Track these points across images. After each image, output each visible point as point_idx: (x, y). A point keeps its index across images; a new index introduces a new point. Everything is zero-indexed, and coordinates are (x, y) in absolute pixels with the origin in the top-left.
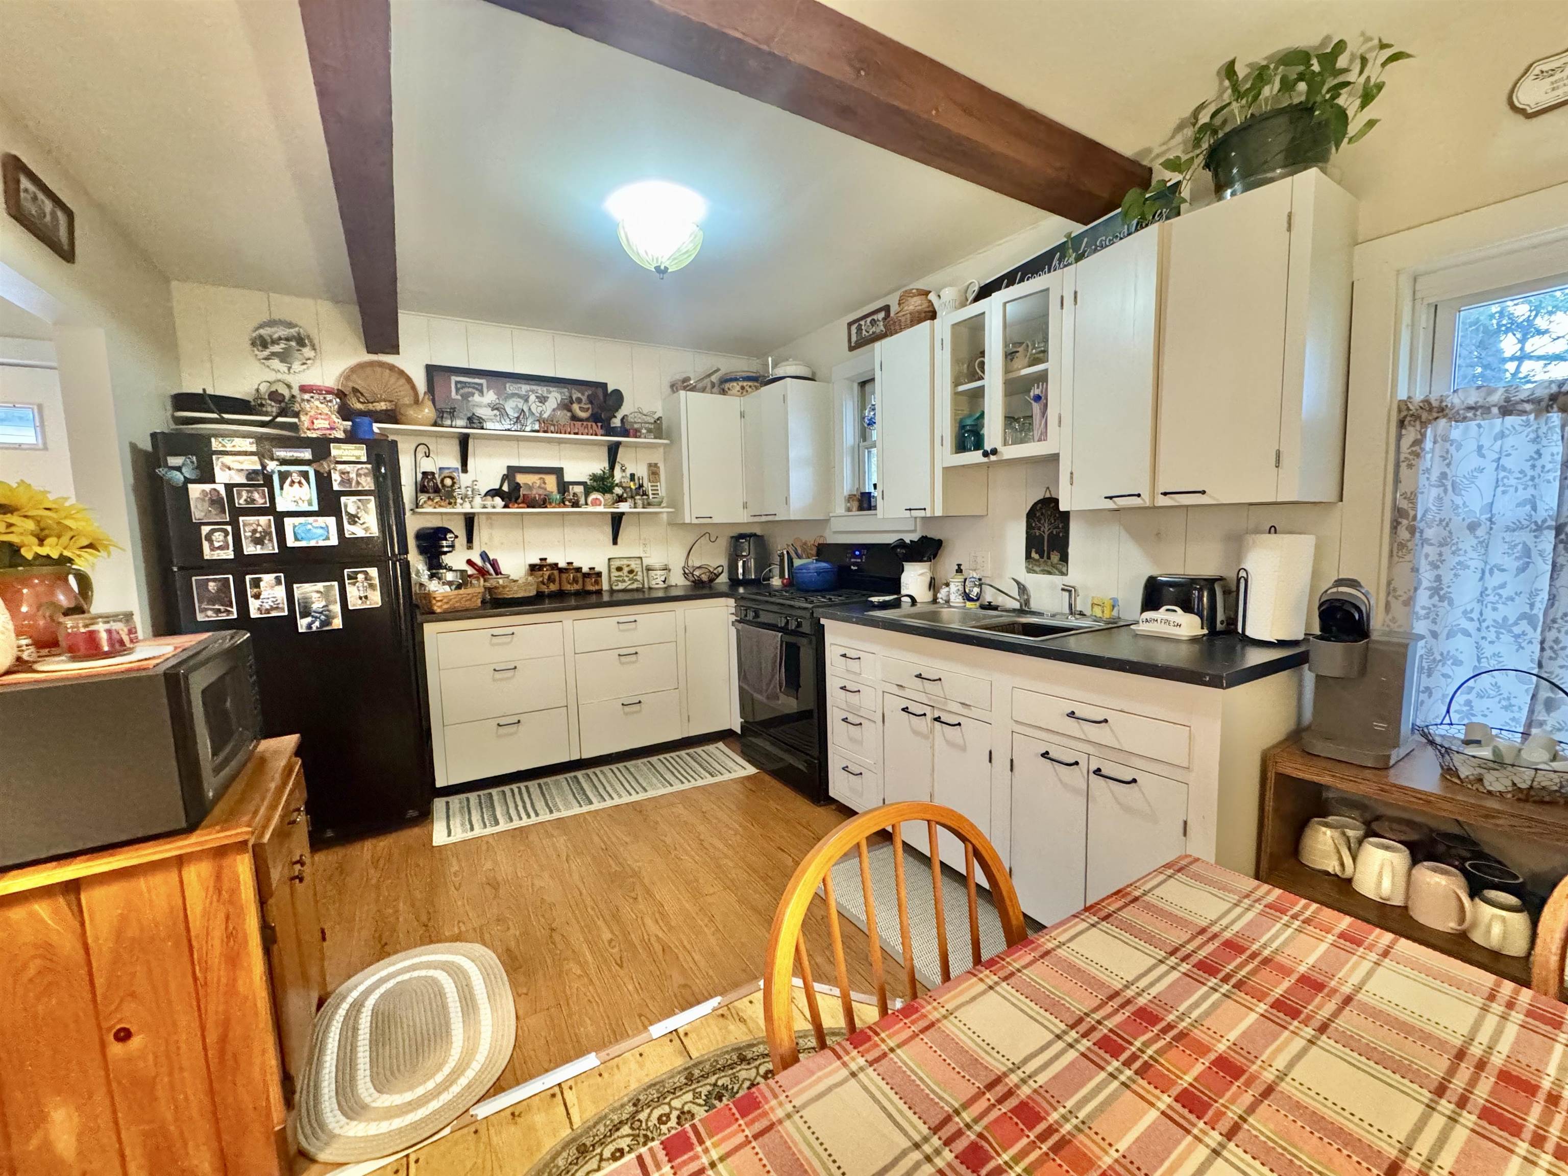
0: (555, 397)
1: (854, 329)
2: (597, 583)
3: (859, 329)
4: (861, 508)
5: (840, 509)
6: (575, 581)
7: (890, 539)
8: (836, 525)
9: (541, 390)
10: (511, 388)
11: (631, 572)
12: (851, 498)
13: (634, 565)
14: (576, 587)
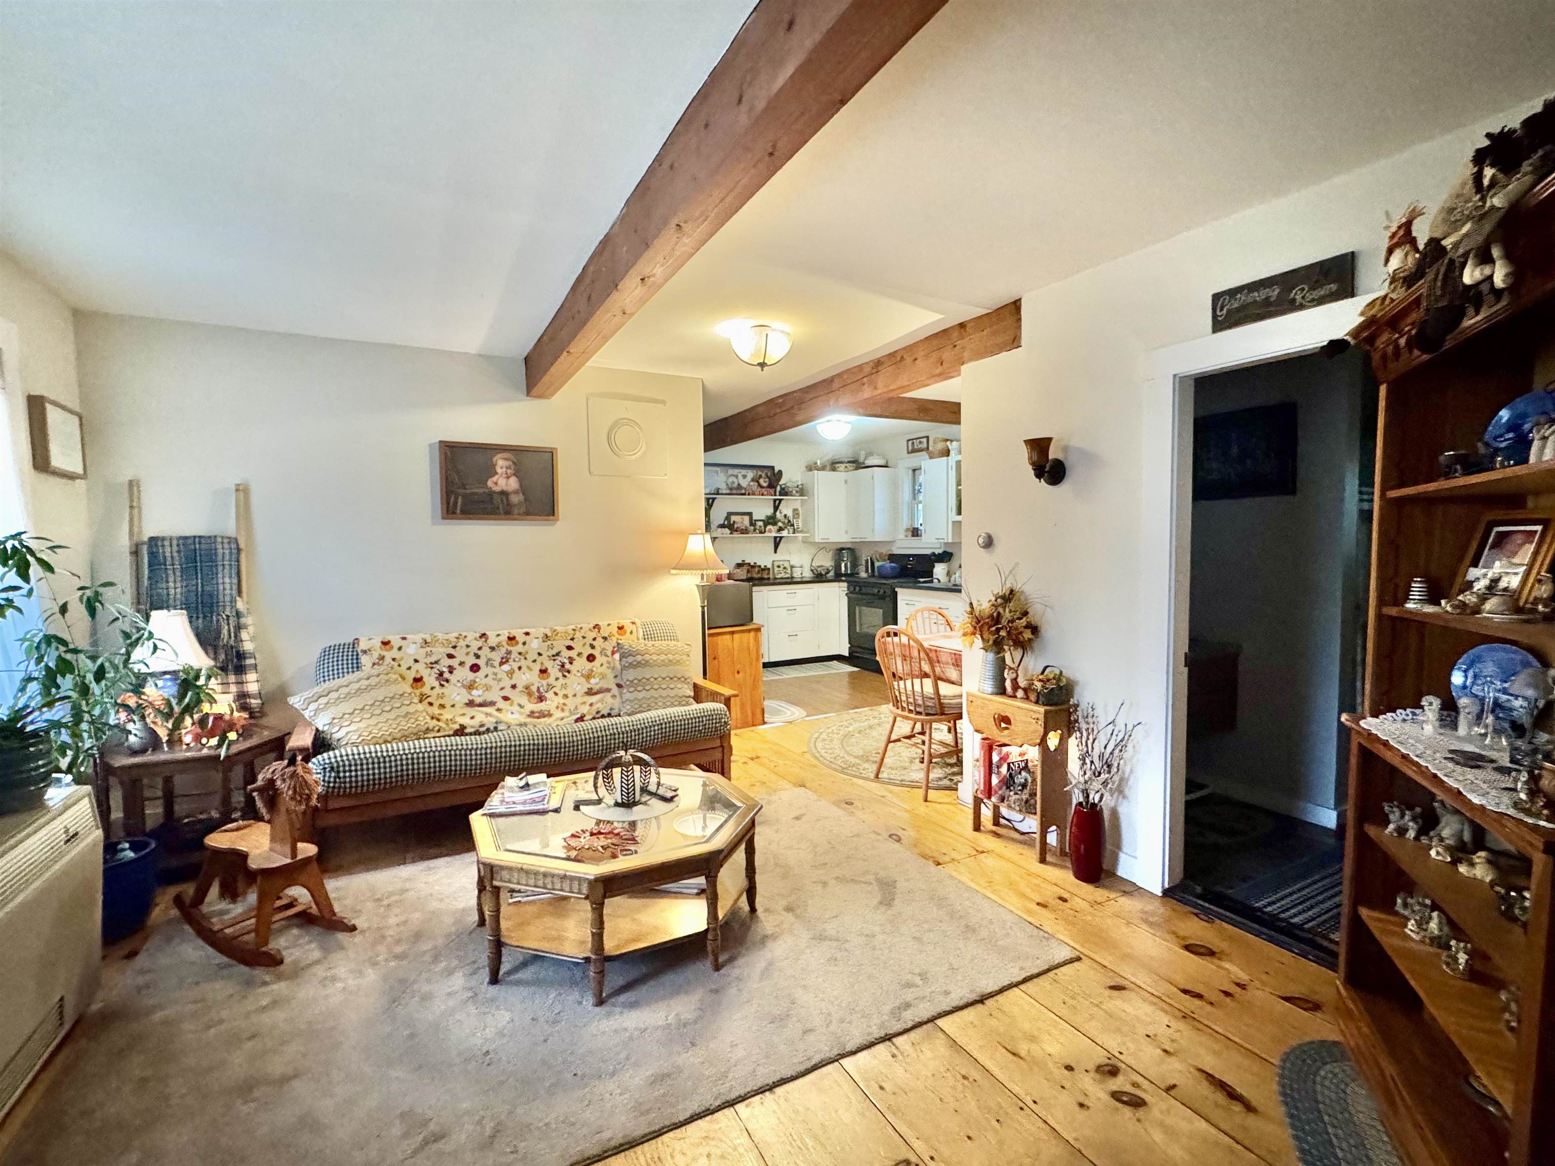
0: (750, 474)
1: (910, 442)
2: (768, 574)
3: (913, 443)
4: (913, 536)
5: (901, 536)
6: (758, 572)
7: (928, 552)
8: (898, 544)
9: (744, 472)
10: (731, 471)
11: (785, 568)
12: (907, 530)
13: (786, 565)
14: (759, 575)
